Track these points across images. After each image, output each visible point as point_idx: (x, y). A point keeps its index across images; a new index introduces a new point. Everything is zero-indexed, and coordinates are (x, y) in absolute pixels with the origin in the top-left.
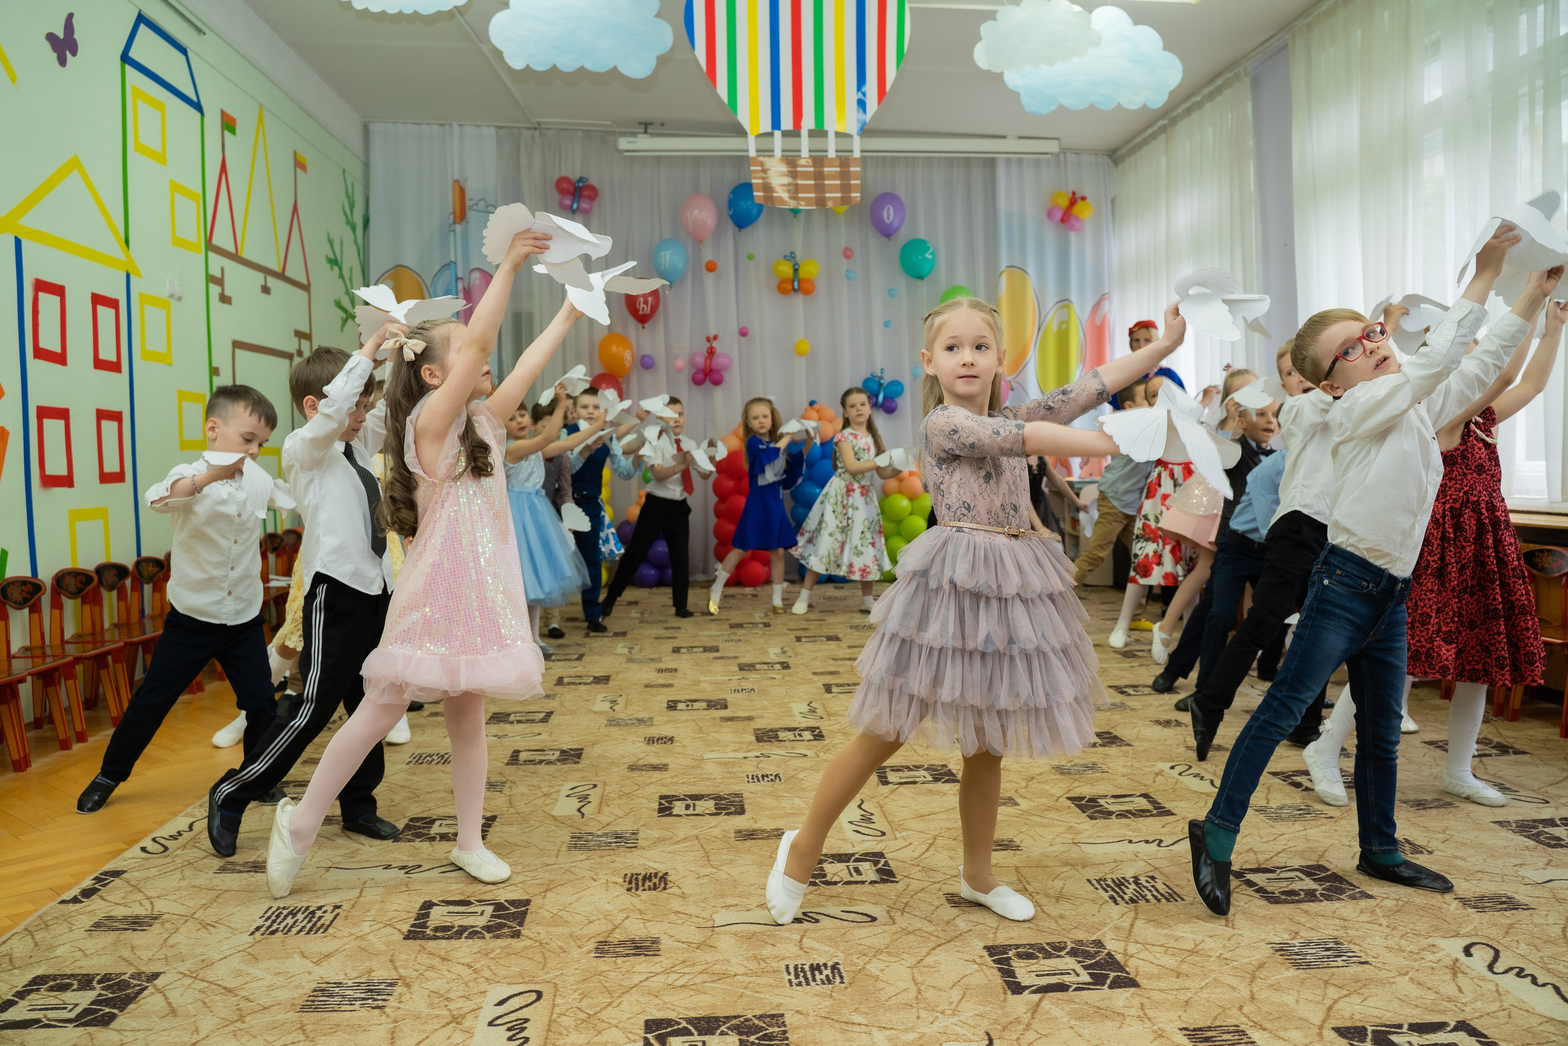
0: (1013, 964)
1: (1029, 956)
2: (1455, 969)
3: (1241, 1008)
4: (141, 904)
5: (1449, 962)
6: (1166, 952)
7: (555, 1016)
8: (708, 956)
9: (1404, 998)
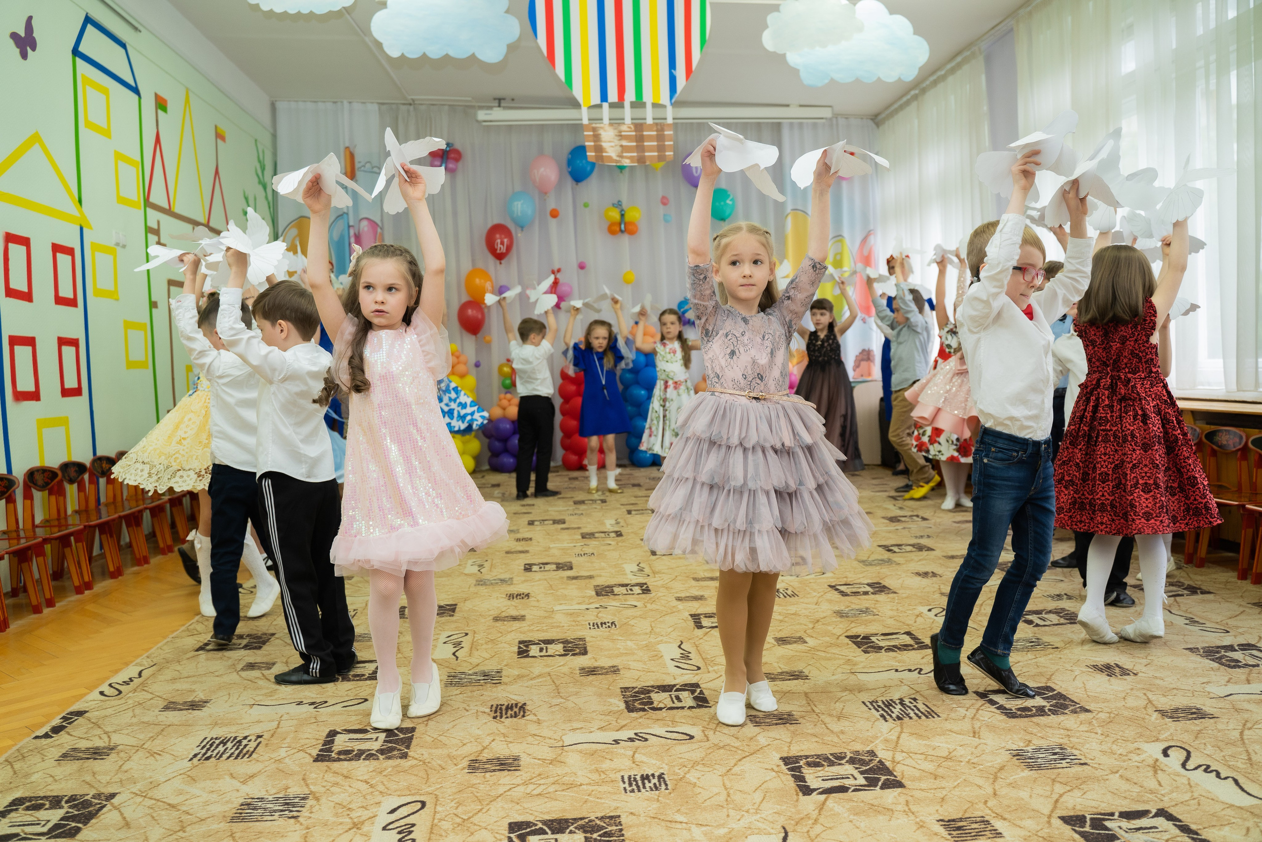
0: (803, 770)
1: (817, 765)
2: (1155, 767)
3: (986, 802)
4: (100, 738)
5: (1151, 762)
6: (925, 759)
7: (436, 821)
8: (559, 770)
9: (1116, 791)
